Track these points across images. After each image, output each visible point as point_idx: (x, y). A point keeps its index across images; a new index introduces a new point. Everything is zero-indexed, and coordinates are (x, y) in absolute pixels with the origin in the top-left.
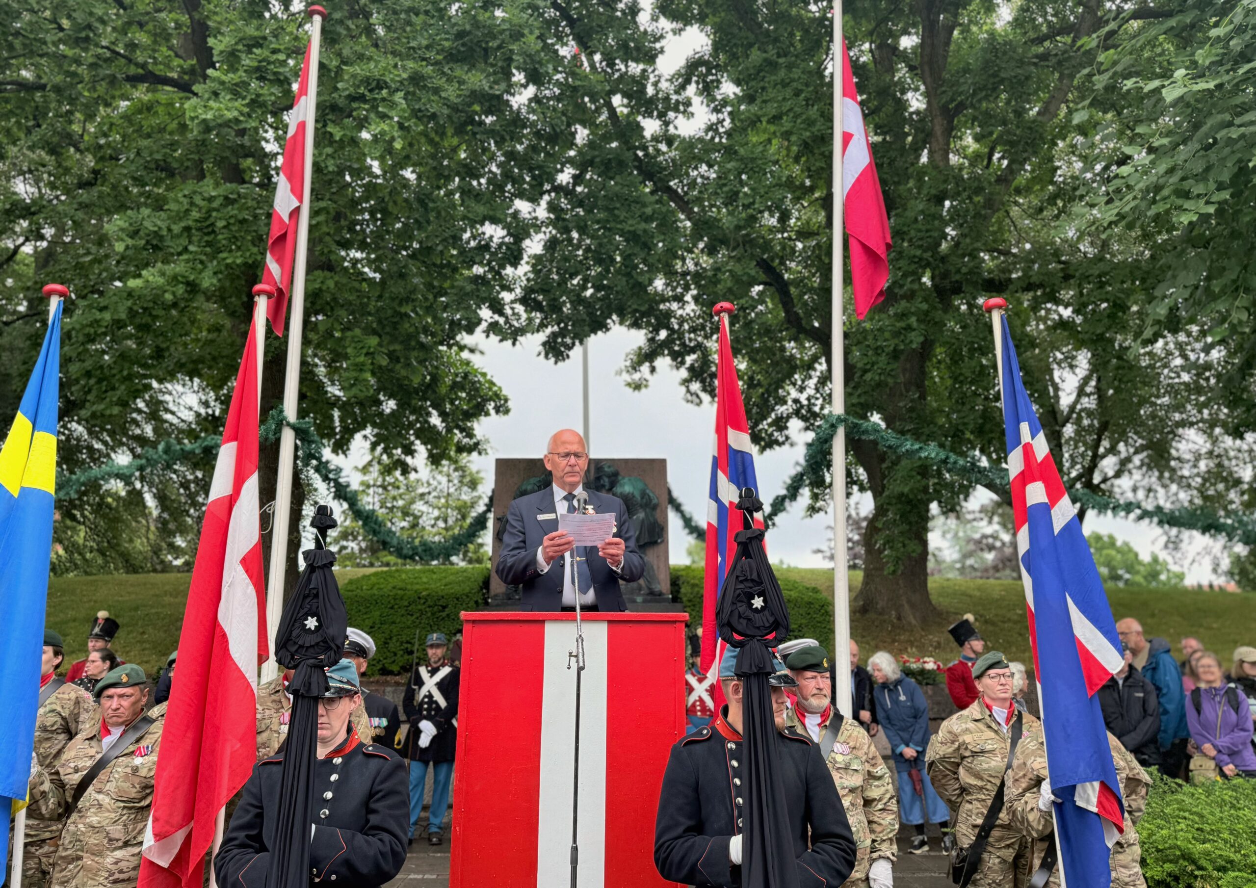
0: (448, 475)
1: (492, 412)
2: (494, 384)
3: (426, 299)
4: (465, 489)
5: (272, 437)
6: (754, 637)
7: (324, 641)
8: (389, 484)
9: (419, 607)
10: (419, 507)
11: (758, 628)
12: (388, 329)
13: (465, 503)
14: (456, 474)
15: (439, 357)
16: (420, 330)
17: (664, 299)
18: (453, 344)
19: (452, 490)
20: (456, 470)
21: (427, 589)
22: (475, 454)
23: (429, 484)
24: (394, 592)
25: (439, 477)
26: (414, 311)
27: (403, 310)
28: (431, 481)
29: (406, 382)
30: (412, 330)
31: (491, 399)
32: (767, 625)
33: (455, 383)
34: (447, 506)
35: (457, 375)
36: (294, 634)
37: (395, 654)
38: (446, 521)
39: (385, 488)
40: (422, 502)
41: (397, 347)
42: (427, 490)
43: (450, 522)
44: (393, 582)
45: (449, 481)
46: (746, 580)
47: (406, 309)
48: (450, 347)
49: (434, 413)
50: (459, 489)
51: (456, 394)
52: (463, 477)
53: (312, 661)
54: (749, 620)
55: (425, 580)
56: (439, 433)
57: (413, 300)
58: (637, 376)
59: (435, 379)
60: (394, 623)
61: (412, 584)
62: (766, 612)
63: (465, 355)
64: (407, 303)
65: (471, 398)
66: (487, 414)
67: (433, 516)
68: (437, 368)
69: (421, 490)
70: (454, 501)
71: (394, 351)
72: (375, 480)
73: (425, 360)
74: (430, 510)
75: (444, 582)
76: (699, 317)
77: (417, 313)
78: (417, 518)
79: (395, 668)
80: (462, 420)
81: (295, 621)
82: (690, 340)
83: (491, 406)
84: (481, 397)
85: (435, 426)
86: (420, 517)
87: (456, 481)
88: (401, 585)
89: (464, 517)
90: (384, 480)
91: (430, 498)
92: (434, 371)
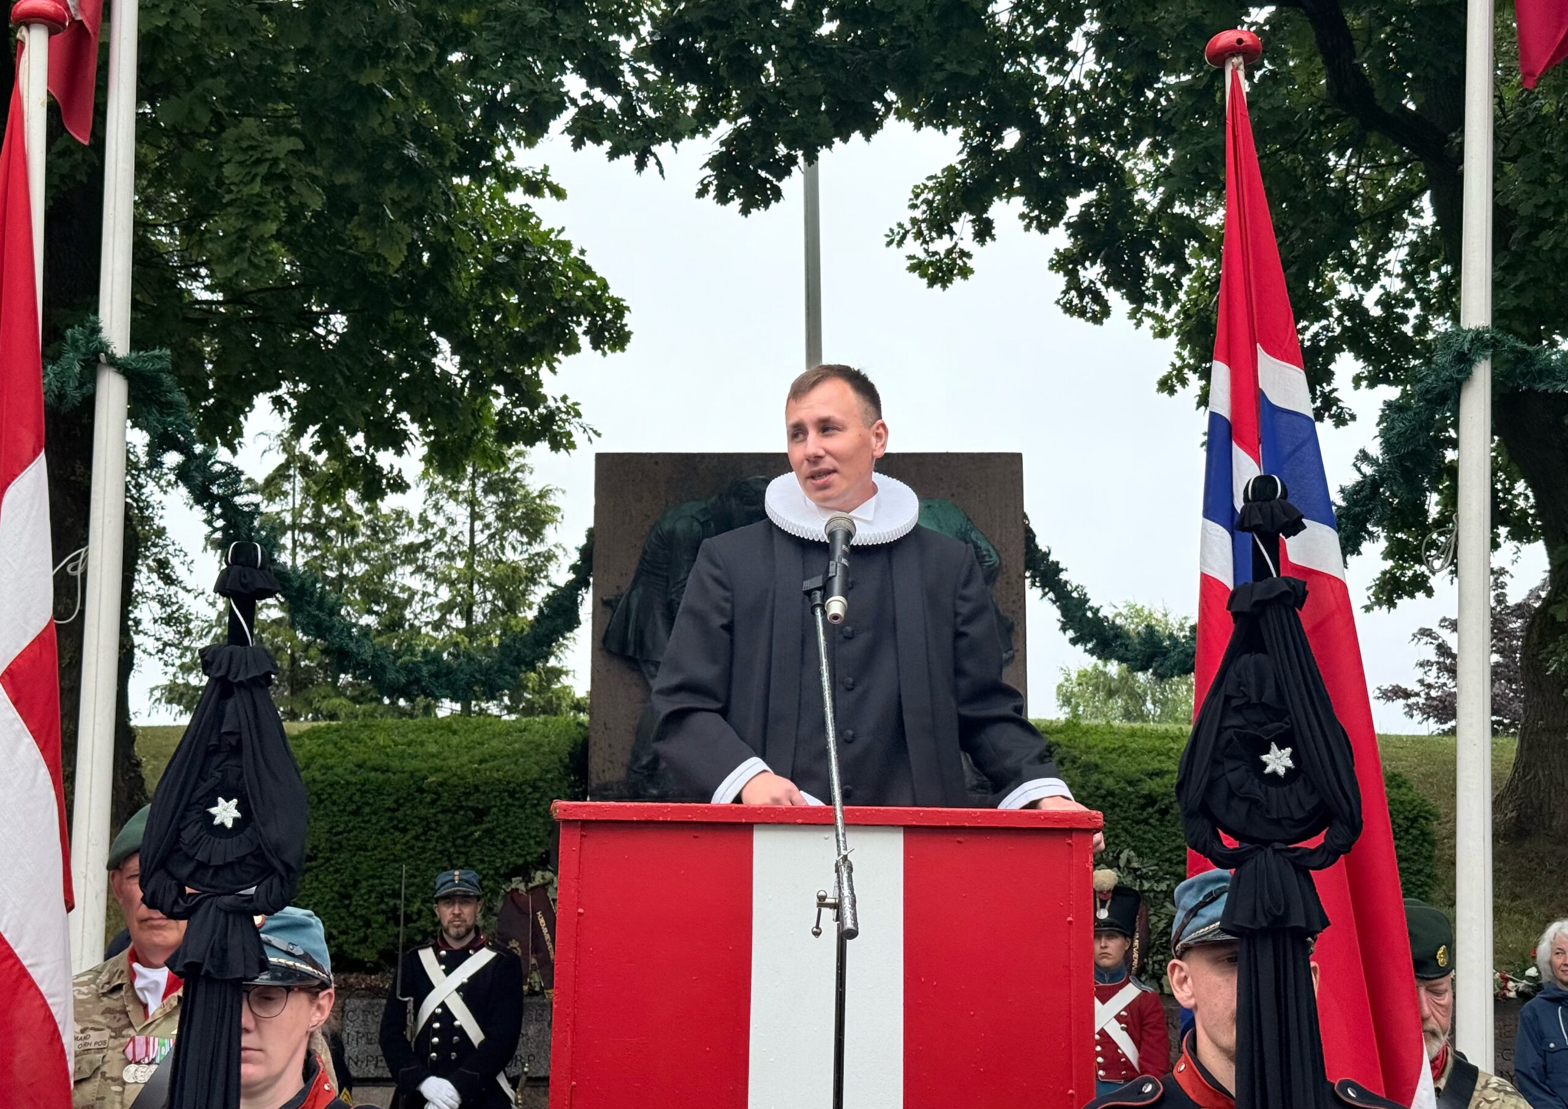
0: (473, 503)
1: (584, 341)
2: (588, 272)
3: (422, 53)
4: (513, 535)
5: (74, 394)
6: (1267, 843)
7: (258, 854)
8: (331, 523)
9: (423, 812)
10: (404, 577)
11: (1278, 822)
12: (329, 132)
13: (515, 570)
14: (492, 498)
15: (452, 201)
16: (407, 131)
17: (1016, 49)
18: (486, 171)
19: (481, 538)
20: (489, 489)
21: (438, 770)
22: (543, 446)
23: (426, 523)
24: (363, 774)
25: (451, 507)
26: (392, 85)
27: (366, 79)
28: (431, 516)
29: (373, 268)
30: (388, 130)
31: (581, 310)
32: (1299, 815)
33: (492, 268)
34: (470, 577)
35: (497, 249)
36: (186, 836)
37: (368, 924)
38: (468, 615)
39: (319, 532)
40: (409, 569)
41: (350, 177)
42: (421, 539)
43: (478, 617)
44: (357, 753)
45: (474, 516)
46: (1248, 705)
47: (374, 77)
48: (478, 177)
49: (444, 344)
50: (497, 536)
51: (495, 296)
52: (507, 506)
53: (228, 899)
54: (1254, 802)
55: (433, 748)
56: (453, 392)
57: (391, 56)
58: (941, 245)
59: (445, 256)
60: (362, 848)
61: (402, 756)
62: (1299, 785)
63: (517, 197)
64: (374, 64)
65: (531, 306)
66: (572, 348)
67: (437, 602)
68: (448, 229)
69: (409, 537)
70: (486, 564)
71: (346, 187)
72: (297, 513)
73: (420, 211)
74: (431, 587)
75: (477, 753)
76: (1102, 94)
77: (399, 94)
78: (397, 606)
79: (368, 955)
80: (511, 362)
81: (187, 809)
82: (1081, 151)
83: (580, 329)
84: (557, 304)
85: (446, 375)
86: (408, 602)
87: (490, 517)
88: (376, 759)
89: (513, 604)
90: (318, 513)
91: (429, 557)
92: (442, 238)
